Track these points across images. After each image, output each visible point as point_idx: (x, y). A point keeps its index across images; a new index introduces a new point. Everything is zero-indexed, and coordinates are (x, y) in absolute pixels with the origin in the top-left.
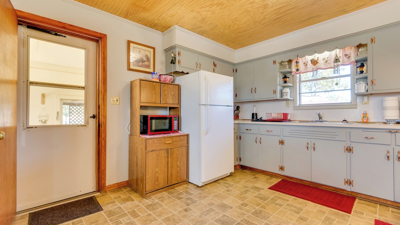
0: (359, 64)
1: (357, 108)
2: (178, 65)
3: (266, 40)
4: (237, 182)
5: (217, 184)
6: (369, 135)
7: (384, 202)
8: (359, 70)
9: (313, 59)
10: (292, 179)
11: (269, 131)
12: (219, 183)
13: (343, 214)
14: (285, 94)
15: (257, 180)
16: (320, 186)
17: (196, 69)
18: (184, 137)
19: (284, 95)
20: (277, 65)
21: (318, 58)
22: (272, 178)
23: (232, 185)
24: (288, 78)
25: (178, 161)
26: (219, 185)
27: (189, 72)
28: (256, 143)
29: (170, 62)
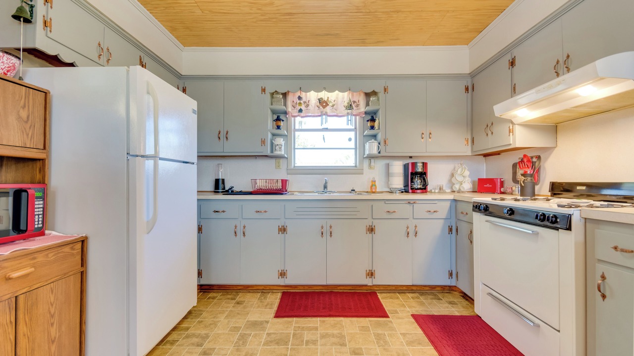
0: (369, 117)
1: (363, 174)
2: (43, 32)
3: (250, 46)
4: (211, 324)
5: (168, 346)
6: (391, 207)
7: (401, 289)
8: (369, 124)
9: (322, 99)
10: (296, 287)
11: (261, 212)
12: (173, 343)
13: (384, 321)
14: (277, 147)
15: (245, 307)
16: (335, 288)
17: (97, 59)
18: (72, 249)
19: (275, 149)
20: (268, 96)
21: (328, 98)
22: (265, 294)
23: (207, 336)
24: (283, 121)
25: (52, 324)
26: (174, 347)
27: (77, 63)
28: (236, 235)
29: (13, 12)
